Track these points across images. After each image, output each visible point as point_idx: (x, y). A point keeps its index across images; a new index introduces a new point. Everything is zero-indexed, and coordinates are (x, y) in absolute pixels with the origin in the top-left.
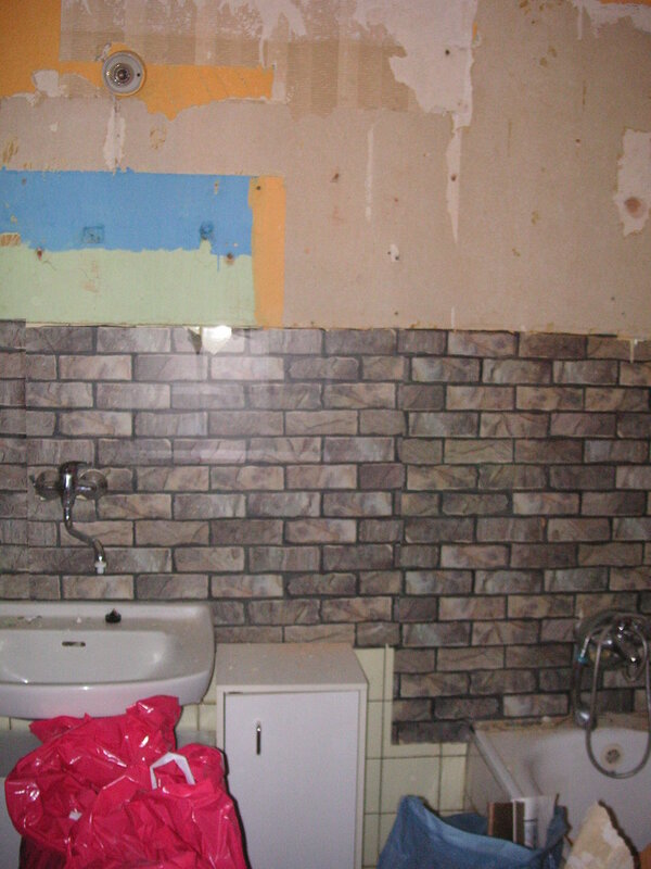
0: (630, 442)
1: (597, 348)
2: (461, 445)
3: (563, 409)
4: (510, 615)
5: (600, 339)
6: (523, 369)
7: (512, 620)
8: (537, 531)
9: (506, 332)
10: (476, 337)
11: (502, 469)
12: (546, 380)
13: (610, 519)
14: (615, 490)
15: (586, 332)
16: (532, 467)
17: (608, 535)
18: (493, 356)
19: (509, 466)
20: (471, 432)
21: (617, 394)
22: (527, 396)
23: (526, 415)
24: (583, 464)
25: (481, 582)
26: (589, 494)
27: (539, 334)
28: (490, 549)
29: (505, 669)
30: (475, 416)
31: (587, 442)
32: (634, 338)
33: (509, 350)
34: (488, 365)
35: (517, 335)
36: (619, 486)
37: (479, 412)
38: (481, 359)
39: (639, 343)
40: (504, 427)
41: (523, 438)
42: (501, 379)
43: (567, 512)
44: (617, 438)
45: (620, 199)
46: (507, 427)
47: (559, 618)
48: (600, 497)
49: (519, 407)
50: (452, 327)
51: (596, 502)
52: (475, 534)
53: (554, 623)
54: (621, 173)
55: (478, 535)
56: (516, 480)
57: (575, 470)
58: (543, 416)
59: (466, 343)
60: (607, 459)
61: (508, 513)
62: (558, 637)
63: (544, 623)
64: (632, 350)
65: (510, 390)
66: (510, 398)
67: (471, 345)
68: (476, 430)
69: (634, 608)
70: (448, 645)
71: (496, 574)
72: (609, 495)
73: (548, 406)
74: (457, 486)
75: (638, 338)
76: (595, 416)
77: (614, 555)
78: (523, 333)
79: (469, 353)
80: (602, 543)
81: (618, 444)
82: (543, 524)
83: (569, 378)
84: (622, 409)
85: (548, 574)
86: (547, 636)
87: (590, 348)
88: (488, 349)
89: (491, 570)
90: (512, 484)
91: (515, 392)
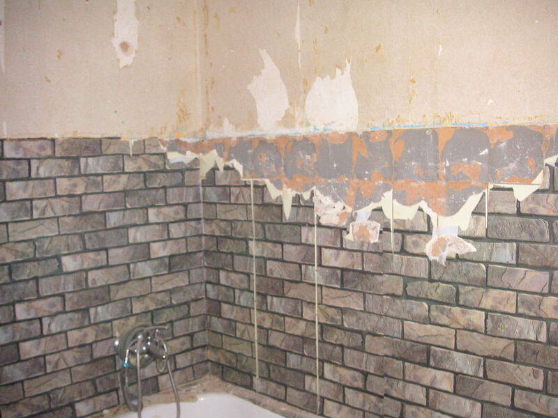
0: (135, 210)
1: (108, 147)
2: (21, 227)
3: (89, 192)
4: (70, 345)
5: (110, 140)
6: (59, 165)
7: (72, 348)
8: (81, 281)
9: (45, 139)
10: (23, 143)
11: (51, 240)
12: (76, 173)
13: (128, 265)
14: (129, 245)
15: (99, 136)
16: (72, 236)
17: (128, 276)
18: (37, 157)
19: (56, 238)
20: (26, 216)
21: (124, 178)
22: (64, 185)
23: (65, 199)
24: (106, 230)
25: (47, 326)
26: (113, 250)
27: (68, 140)
28: (50, 300)
29: (72, 384)
30: (28, 203)
31: (107, 214)
32: (131, 139)
33: (49, 152)
34: (34, 164)
35: (53, 140)
36: (131, 241)
37: (31, 200)
38: (29, 160)
39: (135, 142)
40: (49, 209)
41: (65, 216)
42: (45, 174)
43: (99, 265)
44: (126, 209)
45: (116, 42)
46: (52, 209)
47: (103, 340)
48: (120, 251)
49: (59, 193)
50: (5, 137)
51: (117, 255)
52: (38, 291)
53: (100, 344)
54: (116, 24)
55: (40, 292)
56: (62, 247)
57: (102, 234)
58: (76, 198)
59: (17, 149)
60: (122, 224)
61: (59, 272)
62: (105, 353)
63: (94, 345)
64: (131, 148)
65: (52, 181)
66: (52, 187)
67: (21, 150)
68: (30, 213)
69: (150, 323)
70: (30, 377)
71: (56, 318)
72: (126, 249)
73: (79, 191)
74: (21, 257)
75: (134, 138)
76: (111, 195)
77: (134, 289)
78: (57, 139)
79: (20, 156)
80: (125, 282)
81: (127, 213)
82: (85, 276)
83: (91, 170)
84: (128, 188)
85: (92, 311)
86: (97, 354)
87: (104, 147)
88: (33, 152)
89: (52, 316)
90: (60, 250)
91: (55, 183)
